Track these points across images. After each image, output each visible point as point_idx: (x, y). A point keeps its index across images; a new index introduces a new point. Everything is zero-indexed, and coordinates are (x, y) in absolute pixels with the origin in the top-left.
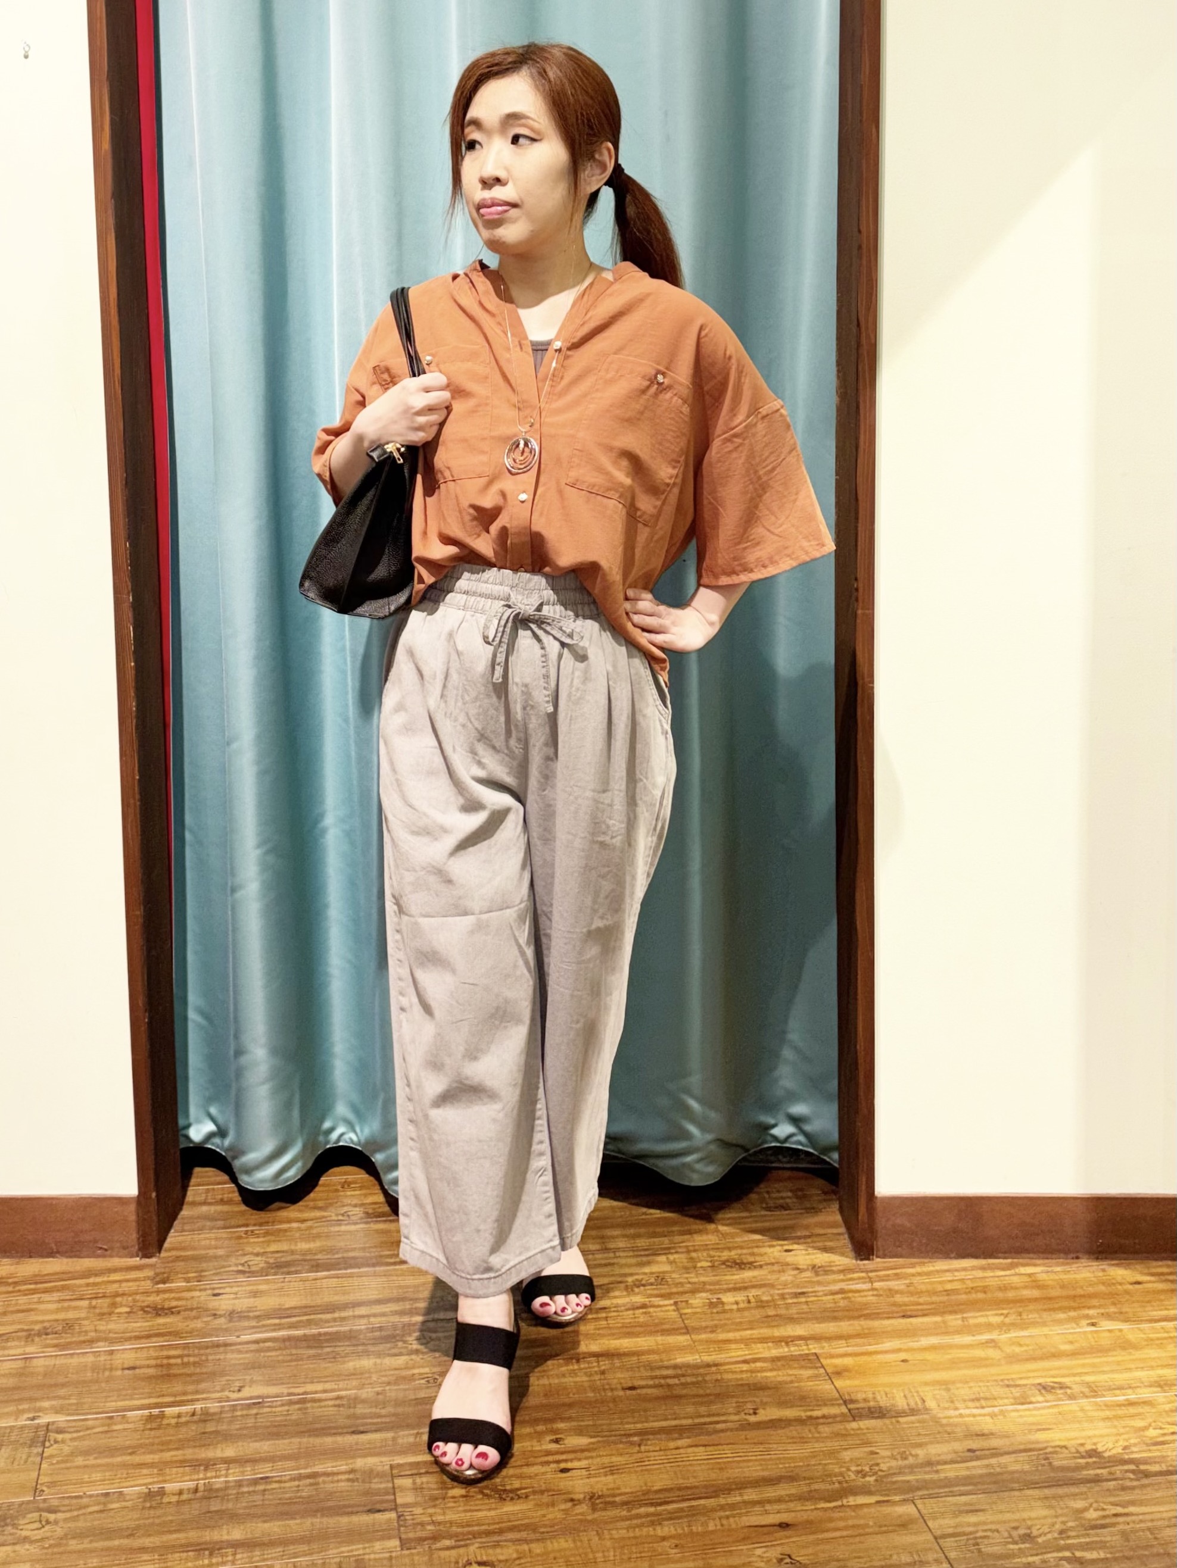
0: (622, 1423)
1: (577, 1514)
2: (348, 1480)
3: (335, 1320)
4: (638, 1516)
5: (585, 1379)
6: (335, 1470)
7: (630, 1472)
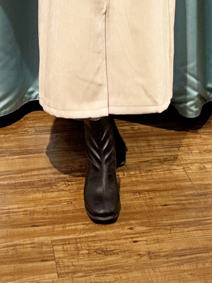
0: (162, 221)
1: (142, 261)
2: (31, 247)
3: (22, 177)
4: (172, 261)
5: (143, 201)
6: (25, 243)
7: (167, 242)
